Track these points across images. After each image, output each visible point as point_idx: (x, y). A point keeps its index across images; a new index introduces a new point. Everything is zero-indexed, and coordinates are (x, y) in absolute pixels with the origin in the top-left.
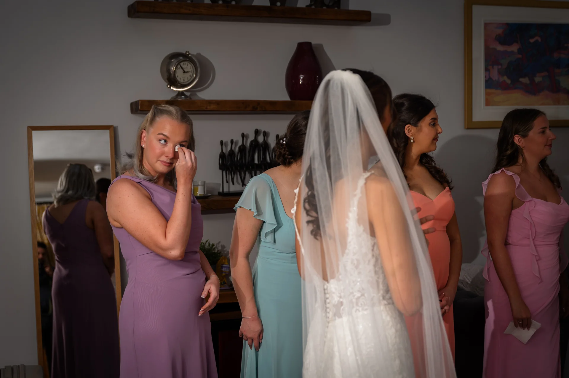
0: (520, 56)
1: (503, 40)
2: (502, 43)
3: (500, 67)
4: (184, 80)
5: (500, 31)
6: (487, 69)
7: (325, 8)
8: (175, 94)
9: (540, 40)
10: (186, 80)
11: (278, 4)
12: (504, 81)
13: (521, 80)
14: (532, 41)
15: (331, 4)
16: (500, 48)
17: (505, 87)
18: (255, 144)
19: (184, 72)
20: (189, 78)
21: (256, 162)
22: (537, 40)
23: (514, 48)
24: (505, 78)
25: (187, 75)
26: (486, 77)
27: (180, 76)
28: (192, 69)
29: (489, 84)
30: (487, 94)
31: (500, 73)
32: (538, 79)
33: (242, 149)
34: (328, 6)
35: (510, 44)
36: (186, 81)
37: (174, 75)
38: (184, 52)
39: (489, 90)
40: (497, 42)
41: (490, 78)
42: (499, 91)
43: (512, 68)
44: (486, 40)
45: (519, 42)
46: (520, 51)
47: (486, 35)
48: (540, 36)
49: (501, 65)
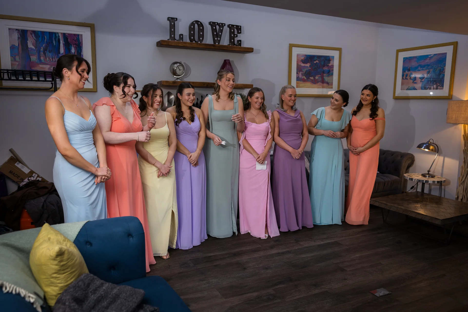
0: (310, 68)
1: (304, 61)
2: (304, 63)
3: (302, 72)
4: (179, 73)
5: (303, 58)
6: (297, 73)
7: (235, 46)
8: (176, 78)
9: (318, 62)
10: (180, 73)
11: (217, 43)
13: (310, 78)
14: (315, 62)
15: (237, 44)
16: (303, 65)
17: (304, 80)
19: (180, 70)
22: (317, 62)
23: (308, 65)
24: (304, 77)
25: (181, 71)
26: (297, 76)
27: (178, 72)
28: (182, 69)
29: (298, 79)
30: (297, 83)
31: (302, 74)
32: (317, 78)
34: (236, 45)
35: (306, 63)
37: (176, 71)
38: (180, 62)
39: (298, 82)
40: (302, 62)
41: (298, 77)
42: (302, 82)
43: (307, 73)
44: (297, 62)
45: (310, 62)
46: (310, 66)
47: (297, 59)
48: (318, 61)
49: (303, 71)
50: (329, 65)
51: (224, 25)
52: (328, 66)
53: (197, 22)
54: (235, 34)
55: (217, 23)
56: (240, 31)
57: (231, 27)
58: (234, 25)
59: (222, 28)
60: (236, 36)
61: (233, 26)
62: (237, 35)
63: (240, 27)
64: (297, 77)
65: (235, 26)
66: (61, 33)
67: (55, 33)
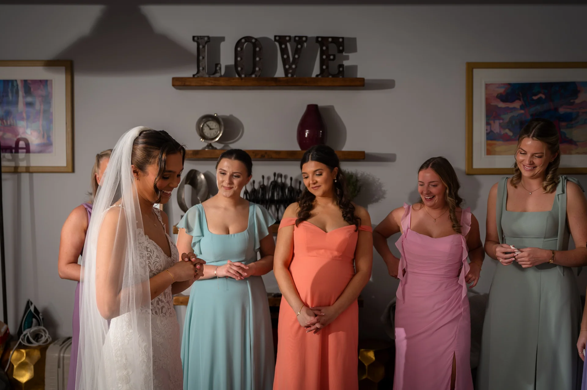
0: (522, 111)
1: (504, 98)
2: (504, 101)
3: (501, 121)
4: (211, 135)
5: (501, 90)
6: (488, 124)
7: (330, 77)
9: (543, 96)
11: (290, 75)
12: (506, 134)
14: (535, 98)
15: (336, 74)
16: (502, 105)
17: (506, 139)
18: (275, 185)
19: (210, 129)
20: (215, 133)
21: (276, 198)
22: (541, 97)
23: (517, 104)
24: (507, 131)
25: (213, 131)
26: (487, 130)
27: (207, 132)
28: (217, 127)
29: (491, 136)
30: (488, 145)
31: (501, 126)
33: (263, 187)
34: (334, 76)
35: (512, 101)
36: (212, 136)
37: (203, 131)
39: (490, 142)
40: (499, 100)
41: (491, 131)
42: (500, 142)
43: (514, 123)
44: (487, 100)
45: (522, 99)
46: (522, 107)
47: (486, 94)
48: (544, 94)
49: (503, 119)
50: (574, 102)
51: (304, 39)
52: (573, 104)
53: (248, 39)
54: (330, 53)
55: (290, 37)
56: (341, 48)
57: (322, 41)
58: (327, 38)
59: (299, 46)
60: (332, 57)
61: (325, 39)
62: (334, 56)
63: (341, 40)
64: (489, 131)
65: (330, 40)
66: (22, 81)
67: (12, 81)
